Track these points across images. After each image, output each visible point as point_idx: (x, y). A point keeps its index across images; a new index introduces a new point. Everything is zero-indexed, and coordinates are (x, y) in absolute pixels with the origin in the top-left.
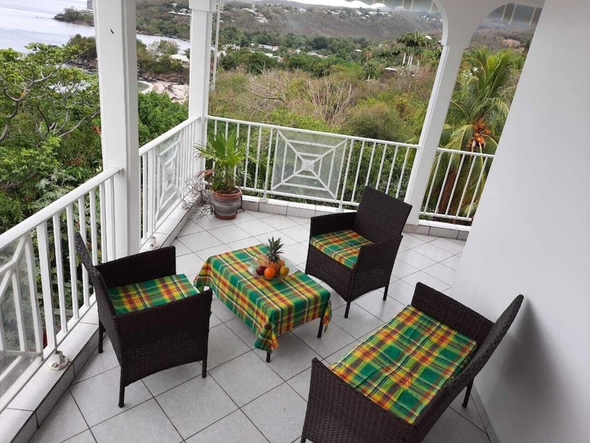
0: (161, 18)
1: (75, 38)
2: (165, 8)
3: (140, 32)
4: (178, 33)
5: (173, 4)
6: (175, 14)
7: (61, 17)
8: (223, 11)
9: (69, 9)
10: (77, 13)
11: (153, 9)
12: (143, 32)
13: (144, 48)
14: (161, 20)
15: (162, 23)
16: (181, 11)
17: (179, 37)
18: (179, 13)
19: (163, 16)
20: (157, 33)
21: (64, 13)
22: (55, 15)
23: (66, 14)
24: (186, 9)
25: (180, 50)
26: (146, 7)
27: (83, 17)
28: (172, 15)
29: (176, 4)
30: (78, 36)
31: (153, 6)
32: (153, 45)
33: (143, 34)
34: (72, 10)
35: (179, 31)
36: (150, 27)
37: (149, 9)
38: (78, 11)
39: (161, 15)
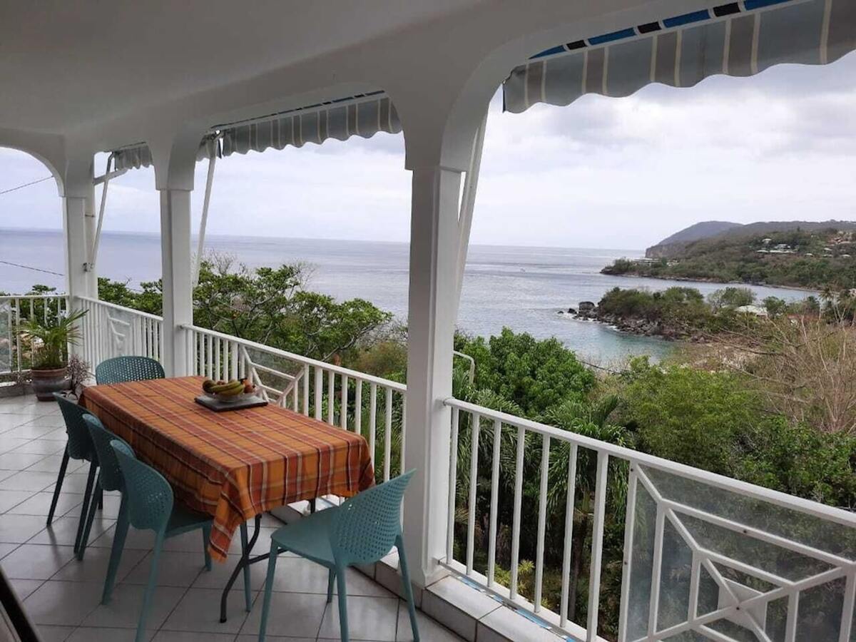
0: (743, 260)
1: (612, 292)
2: (750, 247)
3: (709, 280)
4: (767, 277)
5: (763, 241)
6: (766, 253)
7: (608, 270)
8: (851, 241)
9: (620, 261)
10: (629, 264)
11: (732, 250)
12: (711, 279)
13: (698, 300)
14: (742, 263)
15: (744, 266)
16: (776, 247)
17: (767, 283)
18: (772, 251)
19: (746, 257)
20: (733, 280)
21: (612, 265)
22: (603, 268)
23: (615, 266)
24: (785, 245)
25: (755, 299)
26: (723, 248)
27: (634, 267)
28: (761, 254)
29: (769, 240)
30: (617, 290)
31: (733, 245)
32: (716, 295)
33: (712, 282)
34: (624, 261)
35: (768, 275)
36: (724, 273)
37: (727, 250)
38: (630, 261)
39: (744, 256)
